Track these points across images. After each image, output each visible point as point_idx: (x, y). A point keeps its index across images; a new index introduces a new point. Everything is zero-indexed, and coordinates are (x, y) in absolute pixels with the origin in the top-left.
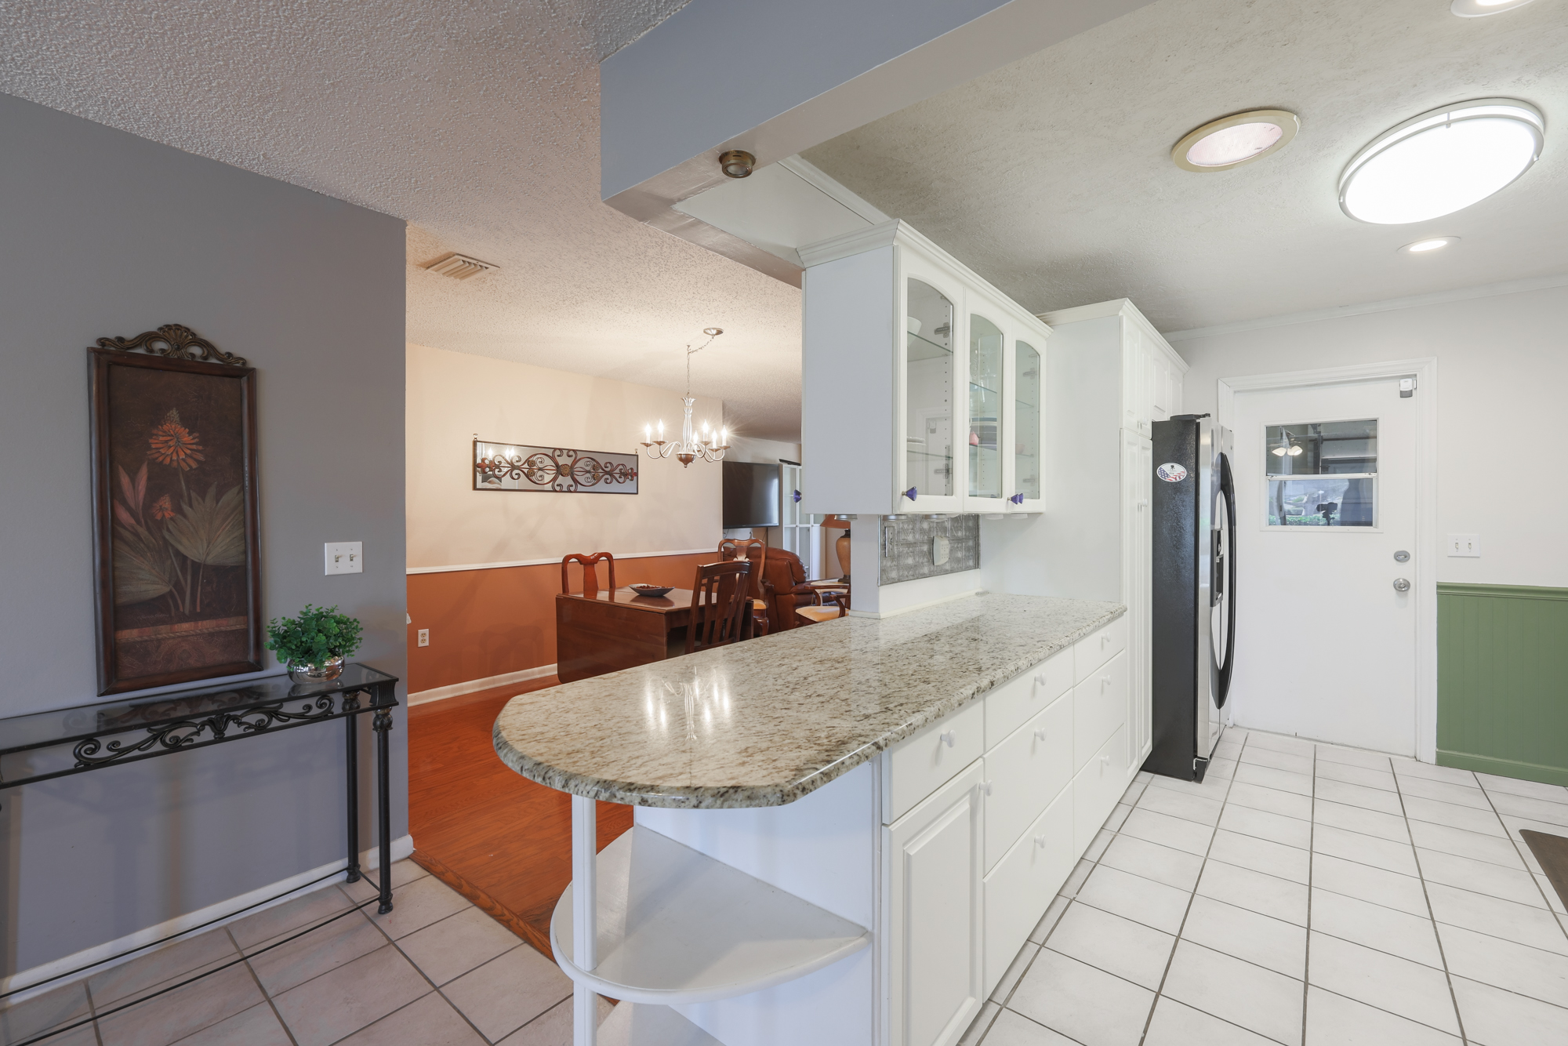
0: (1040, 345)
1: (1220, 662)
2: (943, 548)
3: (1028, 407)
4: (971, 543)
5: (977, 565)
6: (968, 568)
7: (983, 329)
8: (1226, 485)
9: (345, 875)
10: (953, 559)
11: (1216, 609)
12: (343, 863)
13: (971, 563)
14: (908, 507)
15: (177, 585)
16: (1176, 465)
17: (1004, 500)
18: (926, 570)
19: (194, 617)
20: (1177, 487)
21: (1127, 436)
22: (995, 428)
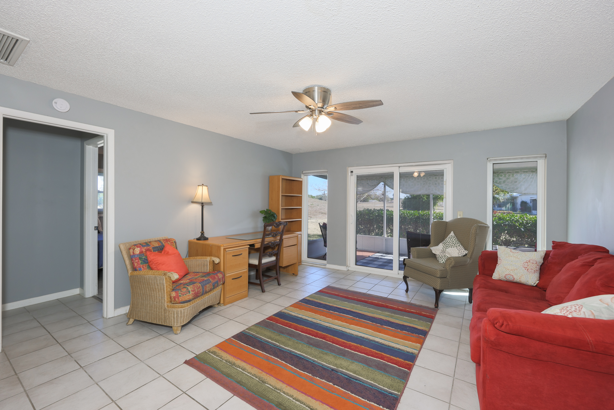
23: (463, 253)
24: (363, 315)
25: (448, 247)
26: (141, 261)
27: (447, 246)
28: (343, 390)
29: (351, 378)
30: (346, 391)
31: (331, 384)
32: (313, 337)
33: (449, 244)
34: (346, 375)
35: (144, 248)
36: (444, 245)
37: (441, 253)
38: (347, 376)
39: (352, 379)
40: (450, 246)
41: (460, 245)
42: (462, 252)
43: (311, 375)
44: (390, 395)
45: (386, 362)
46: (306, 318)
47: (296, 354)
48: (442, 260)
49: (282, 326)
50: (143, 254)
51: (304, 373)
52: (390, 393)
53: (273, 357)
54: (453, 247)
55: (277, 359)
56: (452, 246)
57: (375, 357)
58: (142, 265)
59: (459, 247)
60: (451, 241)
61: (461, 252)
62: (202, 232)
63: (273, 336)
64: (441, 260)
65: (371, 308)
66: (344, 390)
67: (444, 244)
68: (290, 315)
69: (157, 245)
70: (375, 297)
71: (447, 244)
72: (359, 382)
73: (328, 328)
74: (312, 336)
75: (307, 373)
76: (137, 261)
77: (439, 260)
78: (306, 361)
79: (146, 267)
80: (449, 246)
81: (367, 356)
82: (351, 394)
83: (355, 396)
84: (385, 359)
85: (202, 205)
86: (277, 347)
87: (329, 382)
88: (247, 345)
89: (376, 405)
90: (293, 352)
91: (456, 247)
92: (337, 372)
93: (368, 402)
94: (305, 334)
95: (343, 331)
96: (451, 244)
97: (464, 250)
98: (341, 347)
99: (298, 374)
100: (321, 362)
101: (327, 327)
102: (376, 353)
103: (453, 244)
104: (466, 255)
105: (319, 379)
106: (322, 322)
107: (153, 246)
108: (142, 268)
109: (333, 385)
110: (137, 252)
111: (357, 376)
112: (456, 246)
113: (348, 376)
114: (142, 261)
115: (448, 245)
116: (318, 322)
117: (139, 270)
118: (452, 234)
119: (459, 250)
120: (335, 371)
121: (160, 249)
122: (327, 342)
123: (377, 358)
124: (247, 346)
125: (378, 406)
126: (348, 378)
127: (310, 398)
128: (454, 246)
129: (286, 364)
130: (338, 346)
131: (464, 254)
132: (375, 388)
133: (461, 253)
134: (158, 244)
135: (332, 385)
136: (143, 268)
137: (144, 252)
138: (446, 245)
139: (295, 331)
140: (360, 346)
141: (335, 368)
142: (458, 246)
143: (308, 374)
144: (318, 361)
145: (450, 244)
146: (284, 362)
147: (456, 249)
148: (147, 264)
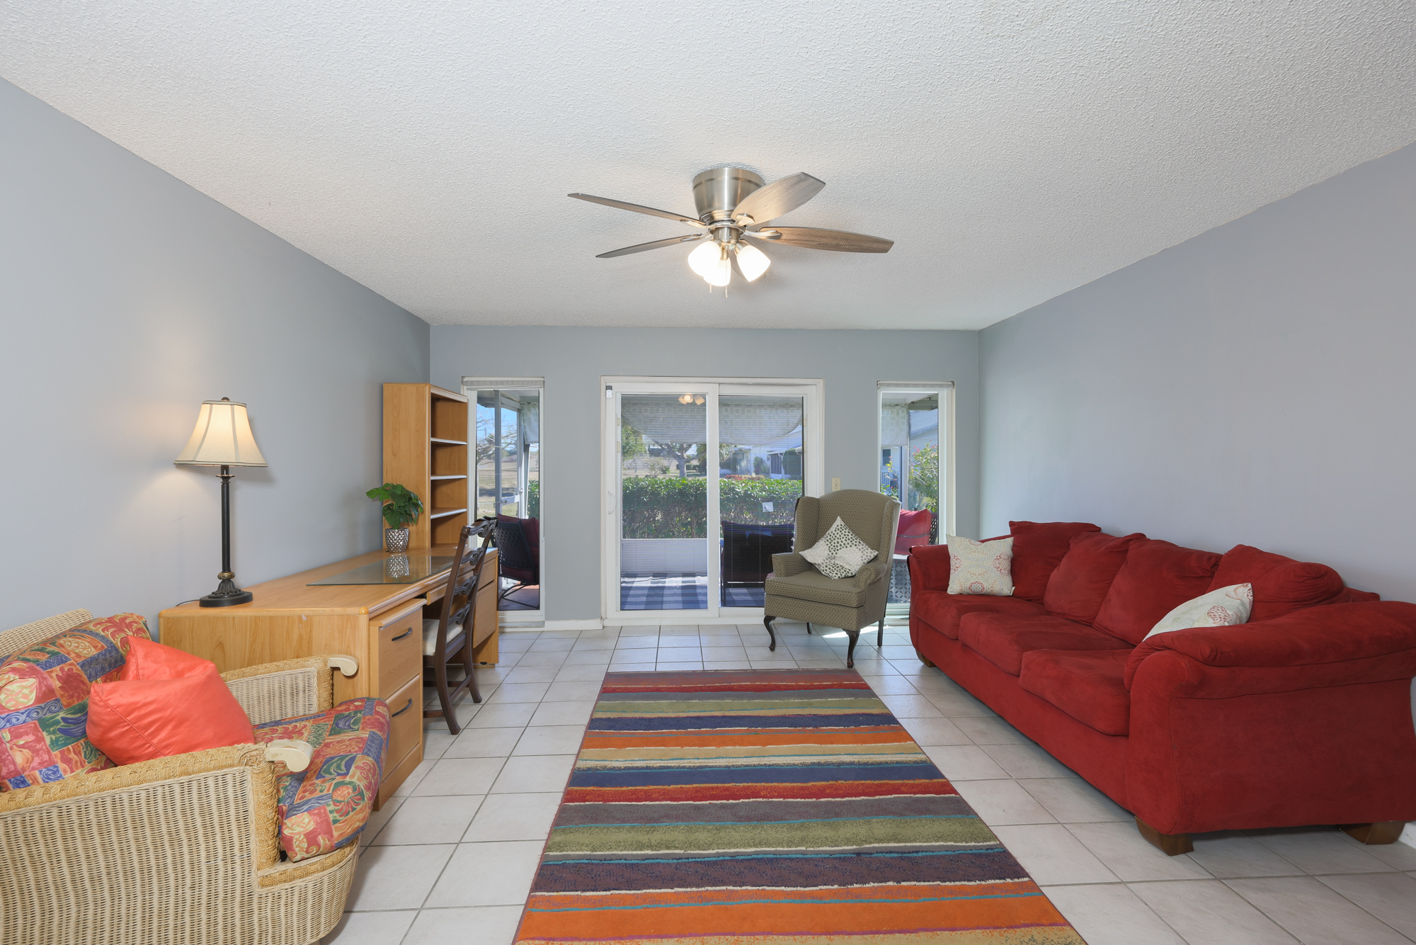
23: (870, 556)
24: (758, 717)
25: (839, 547)
26: (54, 733)
27: (836, 545)
28: (922, 883)
29: (905, 853)
30: (931, 883)
31: (891, 883)
32: (731, 801)
33: (839, 541)
34: (891, 852)
35: (54, 675)
36: (830, 545)
37: (826, 561)
38: (894, 853)
39: (910, 855)
40: (843, 545)
41: (861, 541)
42: (869, 554)
43: (836, 887)
44: (990, 851)
45: (912, 795)
46: (662, 765)
47: (749, 857)
48: (837, 574)
49: (628, 803)
50: (58, 700)
51: (820, 889)
52: (987, 849)
53: (709, 888)
55: (724, 888)
56: (846, 545)
57: (887, 795)
58: (62, 753)
59: (861, 547)
60: (842, 536)
61: (866, 554)
62: (226, 575)
63: (643, 838)
64: (835, 575)
65: (755, 699)
66: (926, 883)
67: (828, 543)
68: (609, 769)
69: (93, 652)
70: (733, 673)
71: (836, 541)
72: (924, 854)
73: (731, 768)
74: (728, 800)
75: (825, 885)
76: (30, 738)
77: (831, 575)
78: (788, 861)
79: (77, 753)
80: (841, 545)
81: (872, 798)
82: (944, 884)
83: (952, 883)
84: (903, 789)
85: (225, 474)
86: (686, 860)
87: (885, 882)
88: (609, 890)
89: (998, 881)
90: (738, 854)
91: (856, 545)
92: (871, 854)
93: (983, 883)
94: (708, 802)
95: (770, 765)
96: (844, 542)
97: (870, 550)
98: (810, 800)
99: (813, 898)
100: (818, 849)
101: (727, 767)
102: (879, 786)
103: (848, 541)
104: (876, 557)
105: (858, 886)
106: (703, 761)
107: (78, 656)
108: (62, 766)
109: (897, 883)
110: (25, 696)
111: (909, 844)
112: (855, 543)
113: (898, 853)
114: (59, 735)
115: (838, 543)
116: (697, 763)
117: (47, 779)
118: (839, 521)
119: (862, 550)
120: (865, 853)
121: (110, 665)
122: (770, 800)
123: (891, 795)
124: (608, 893)
125: (1002, 881)
126: (900, 855)
127: (897, 935)
128: (851, 544)
129: (760, 888)
130: (799, 800)
131: (873, 557)
132: (959, 852)
133: (867, 556)
134: (95, 647)
135: (895, 884)
136: (67, 761)
137: (59, 693)
138: (832, 543)
139: (676, 803)
140: (835, 782)
141: (854, 847)
142: (857, 544)
143: (830, 887)
144: (810, 849)
145: (842, 542)
146: (749, 888)
147: (857, 550)
148: (82, 741)
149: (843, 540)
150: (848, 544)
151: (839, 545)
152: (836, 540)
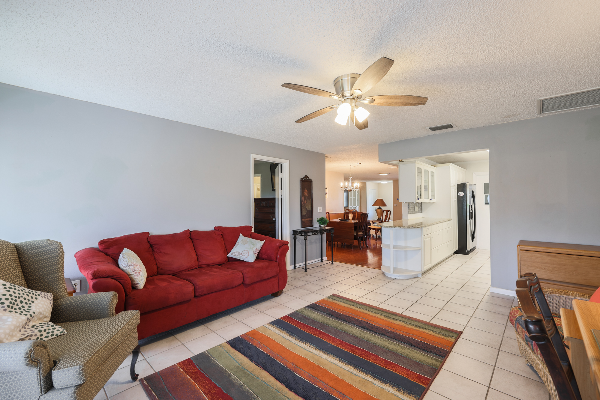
0: (434, 171)
1: (473, 232)
2: (417, 208)
3: (433, 182)
4: (421, 208)
5: (422, 212)
6: (420, 213)
7: (426, 171)
8: (473, 196)
9: (320, 261)
10: (418, 211)
11: (471, 220)
12: (321, 259)
13: (421, 212)
14: (417, 201)
15: (306, 213)
16: (462, 193)
17: (429, 200)
18: (414, 212)
19: (308, 218)
20: (462, 197)
21: (451, 188)
22: (427, 187)
54: (34, 300)
71: (18, 302)
96: (27, 298)
115: (21, 302)
149: (25, 296)
150: (32, 297)
151: (24, 304)
152: (18, 300)
